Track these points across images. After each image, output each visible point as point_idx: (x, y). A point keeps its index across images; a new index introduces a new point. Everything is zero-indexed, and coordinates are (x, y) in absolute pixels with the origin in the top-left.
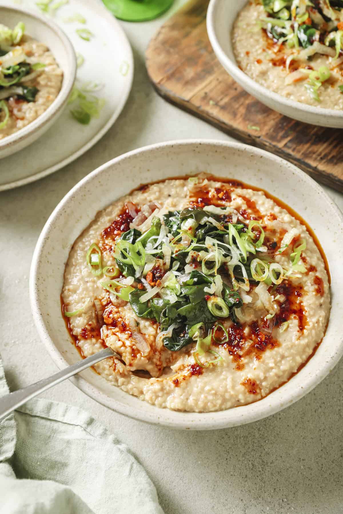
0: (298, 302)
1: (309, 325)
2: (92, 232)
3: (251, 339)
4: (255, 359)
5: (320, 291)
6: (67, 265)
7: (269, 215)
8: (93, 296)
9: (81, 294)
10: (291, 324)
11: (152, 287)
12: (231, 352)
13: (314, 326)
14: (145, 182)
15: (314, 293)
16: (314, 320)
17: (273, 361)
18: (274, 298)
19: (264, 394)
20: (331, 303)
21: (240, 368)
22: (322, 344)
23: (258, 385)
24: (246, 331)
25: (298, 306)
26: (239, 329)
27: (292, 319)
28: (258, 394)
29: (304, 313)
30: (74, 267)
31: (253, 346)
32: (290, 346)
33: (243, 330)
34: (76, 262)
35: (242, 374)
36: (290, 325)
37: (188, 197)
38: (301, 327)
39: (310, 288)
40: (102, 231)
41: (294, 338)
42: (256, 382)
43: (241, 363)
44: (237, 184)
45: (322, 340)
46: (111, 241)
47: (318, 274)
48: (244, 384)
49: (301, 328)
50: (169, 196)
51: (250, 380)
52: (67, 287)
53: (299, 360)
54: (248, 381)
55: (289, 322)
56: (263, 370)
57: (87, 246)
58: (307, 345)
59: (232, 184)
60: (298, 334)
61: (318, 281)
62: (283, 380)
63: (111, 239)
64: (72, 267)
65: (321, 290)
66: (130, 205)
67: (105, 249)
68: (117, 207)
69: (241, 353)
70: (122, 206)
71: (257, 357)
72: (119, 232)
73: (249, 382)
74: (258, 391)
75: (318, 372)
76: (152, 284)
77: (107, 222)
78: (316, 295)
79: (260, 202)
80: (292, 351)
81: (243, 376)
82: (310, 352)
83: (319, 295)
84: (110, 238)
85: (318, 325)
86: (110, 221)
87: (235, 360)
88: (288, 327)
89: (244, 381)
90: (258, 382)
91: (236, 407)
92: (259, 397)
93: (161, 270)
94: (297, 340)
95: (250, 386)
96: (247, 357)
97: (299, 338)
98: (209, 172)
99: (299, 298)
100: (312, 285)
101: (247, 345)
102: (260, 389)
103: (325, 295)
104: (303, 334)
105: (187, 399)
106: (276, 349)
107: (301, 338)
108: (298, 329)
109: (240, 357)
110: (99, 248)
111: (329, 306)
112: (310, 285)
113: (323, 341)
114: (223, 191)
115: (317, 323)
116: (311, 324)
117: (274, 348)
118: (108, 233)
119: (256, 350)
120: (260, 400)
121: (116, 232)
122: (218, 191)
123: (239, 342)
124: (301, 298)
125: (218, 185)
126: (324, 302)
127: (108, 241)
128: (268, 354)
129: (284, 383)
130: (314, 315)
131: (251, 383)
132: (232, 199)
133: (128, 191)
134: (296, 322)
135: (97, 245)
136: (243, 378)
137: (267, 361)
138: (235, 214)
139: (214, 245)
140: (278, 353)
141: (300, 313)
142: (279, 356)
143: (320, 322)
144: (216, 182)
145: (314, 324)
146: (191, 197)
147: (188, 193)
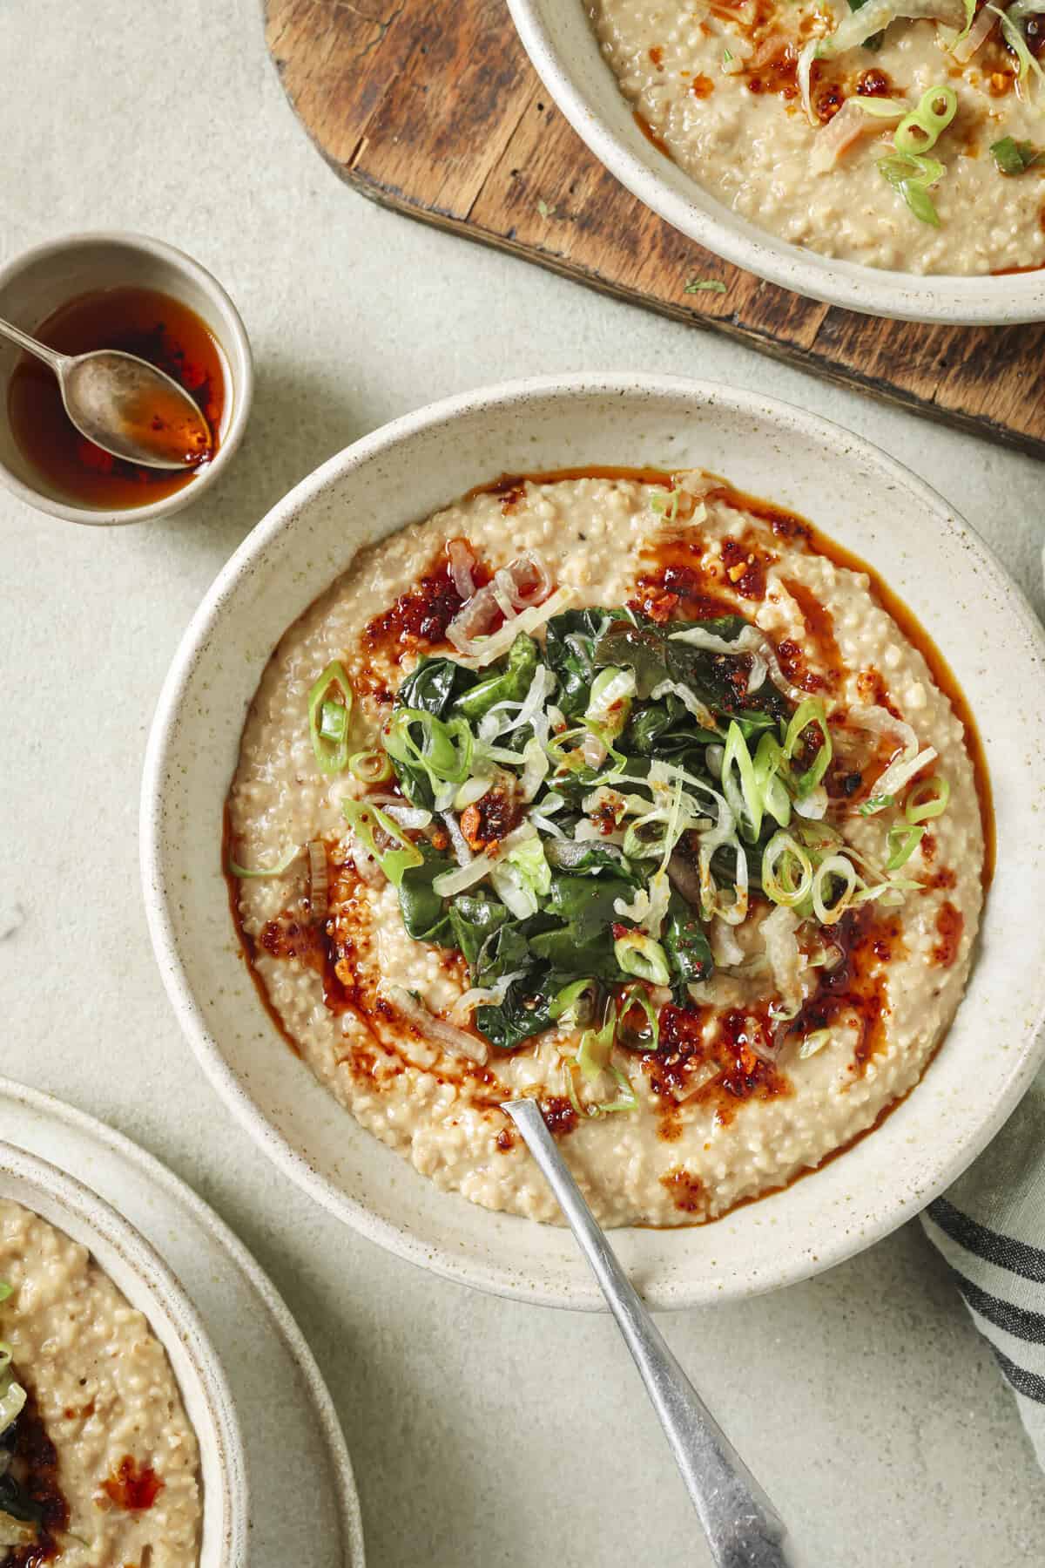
0: (874, 974)
1: (885, 1054)
2: (333, 620)
3: (717, 1060)
4: (716, 1120)
5: (943, 955)
6: (255, 709)
7: (864, 671)
8: (312, 829)
9: (279, 818)
10: (838, 1039)
11: (475, 853)
12: (657, 1084)
13: (899, 1056)
14: (516, 469)
15: (927, 960)
16: (904, 1041)
17: (760, 1135)
18: (809, 962)
19: (714, 1213)
20: (965, 987)
21: (669, 1132)
22: (905, 1104)
23: (704, 1190)
24: (709, 1031)
25: (871, 987)
26: (691, 1019)
27: (842, 1026)
28: (700, 1211)
29: (883, 1012)
30: (270, 726)
31: (717, 1081)
32: (816, 1103)
33: (700, 1027)
34: (278, 712)
35: (671, 1152)
36: (834, 1043)
37: (635, 555)
38: (864, 1053)
39: (919, 937)
40: (363, 623)
41: (834, 1085)
42: (702, 1182)
43: (676, 1122)
44: (795, 531)
45: (909, 1091)
46: (387, 663)
47: (955, 899)
48: (668, 1182)
49: (862, 1055)
50: (582, 537)
51: (687, 1175)
52: (244, 789)
53: (831, 1142)
54: (680, 1177)
55: (834, 1031)
56: (729, 1153)
57: (315, 665)
58: (865, 1106)
59: (781, 530)
60: (849, 1076)
61: (949, 922)
62: (772, 1183)
63: (385, 658)
64: (265, 723)
65: (950, 954)
66: (460, 547)
67: (366, 689)
68: (422, 548)
69: (681, 1096)
70: (436, 549)
71: (721, 1114)
72: (413, 639)
73: (684, 1181)
74: (702, 1204)
75: (869, 1223)
76: (476, 846)
77: (382, 596)
78: (931, 965)
79: (849, 620)
80: (819, 1117)
81: (672, 1159)
82: (868, 1123)
83: (940, 965)
84: (383, 654)
85: (912, 1055)
86: (391, 591)
87: (662, 1109)
88: (827, 1046)
89: (671, 1175)
90: (706, 1184)
91: (636, 1226)
92: (701, 1218)
93: (507, 806)
94: (841, 1092)
95: (685, 1191)
96: (696, 1108)
97: (846, 1088)
98: (717, 472)
99: (879, 965)
100: (928, 932)
101: (703, 1076)
102: (709, 1200)
103: (956, 967)
104: (862, 1074)
105: (516, 1189)
106: (777, 1104)
107: (853, 1086)
108: (851, 1059)
109: (677, 1104)
110: (349, 680)
111: (959, 995)
112: (922, 929)
113: (913, 1096)
114: (745, 559)
115: (909, 1047)
116: (892, 1051)
117: (772, 1100)
118: (380, 633)
119: (723, 1093)
120: (700, 1224)
121: (404, 636)
122: (733, 551)
123: (683, 1062)
124: (885, 967)
125: (736, 524)
126: (948, 986)
127: (379, 663)
128: (752, 1112)
129: (775, 1190)
130: (907, 1025)
131: (687, 1183)
132: (768, 593)
133: (462, 490)
134: (852, 1036)
135: (344, 668)
136: (673, 1165)
137: (745, 1132)
138: (761, 654)
139: (672, 783)
140: (778, 1115)
141: (870, 1007)
142: (780, 1124)
143: (920, 1047)
144: (734, 512)
145: (899, 1051)
146: (644, 554)
147: (639, 542)
